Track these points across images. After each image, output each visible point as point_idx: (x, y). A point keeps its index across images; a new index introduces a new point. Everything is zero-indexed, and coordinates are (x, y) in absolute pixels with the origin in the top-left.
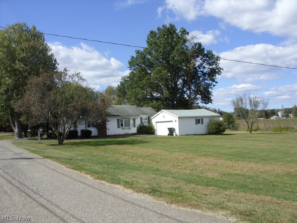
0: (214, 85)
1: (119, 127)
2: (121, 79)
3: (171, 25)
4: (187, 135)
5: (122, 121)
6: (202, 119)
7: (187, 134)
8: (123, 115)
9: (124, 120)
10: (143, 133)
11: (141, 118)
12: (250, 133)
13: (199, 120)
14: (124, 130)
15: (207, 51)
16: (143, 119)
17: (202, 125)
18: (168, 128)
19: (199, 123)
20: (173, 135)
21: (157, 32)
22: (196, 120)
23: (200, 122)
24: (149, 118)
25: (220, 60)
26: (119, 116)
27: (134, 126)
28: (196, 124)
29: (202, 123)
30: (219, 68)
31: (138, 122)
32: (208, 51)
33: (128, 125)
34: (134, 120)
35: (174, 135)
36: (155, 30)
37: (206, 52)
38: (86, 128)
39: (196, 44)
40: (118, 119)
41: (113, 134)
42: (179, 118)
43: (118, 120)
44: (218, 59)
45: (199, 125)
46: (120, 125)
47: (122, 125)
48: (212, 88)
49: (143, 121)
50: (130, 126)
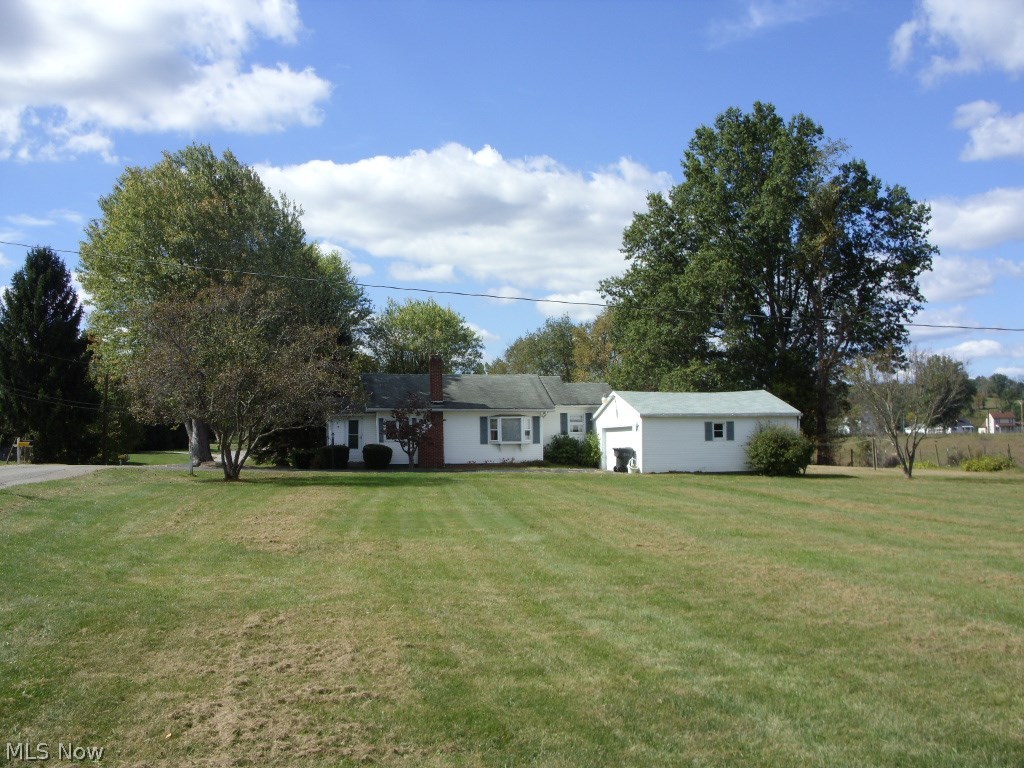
0: (915, 309)
1: (484, 441)
2: (598, 288)
3: (759, 108)
4: (671, 472)
5: (494, 422)
6: (731, 425)
7: (673, 470)
8: (501, 404)
9: (499, 420)
10: (563, 461)
11: (564, 416)
12: (906, 476)
13: (719, 427)
14: (500, 450)
15: (888, 189)
16: (569, 419)
17: (730, 442)
18: (615, 450)
19: (719, 435)
20: (626, 470)
21: (716, 131)
22: (708, 425)
23: (721, 433)
24: (589, 416)
25: (928, 219)
26: (484, 407)
27: (536, 440)
28: (708, 438)
29: (731, 437)
30: (927, 246)
31: (550, 428)
32: (892, 188)
33: (512, 435)
34: (536, 420)
35: (630, 471)
36: (710, 124)
37: (882, 194)
38: (381, 440)
39: (846, 169)
40: (484, 415)
41: (465, 461)
42: (646, 418)
43: (483, 420)
44: (925, 216)
45: (718, 442)
46: (487, 434)
47: (495, 436)
48: (909, 316)
49: (570, 426)
50: (520, 440)
